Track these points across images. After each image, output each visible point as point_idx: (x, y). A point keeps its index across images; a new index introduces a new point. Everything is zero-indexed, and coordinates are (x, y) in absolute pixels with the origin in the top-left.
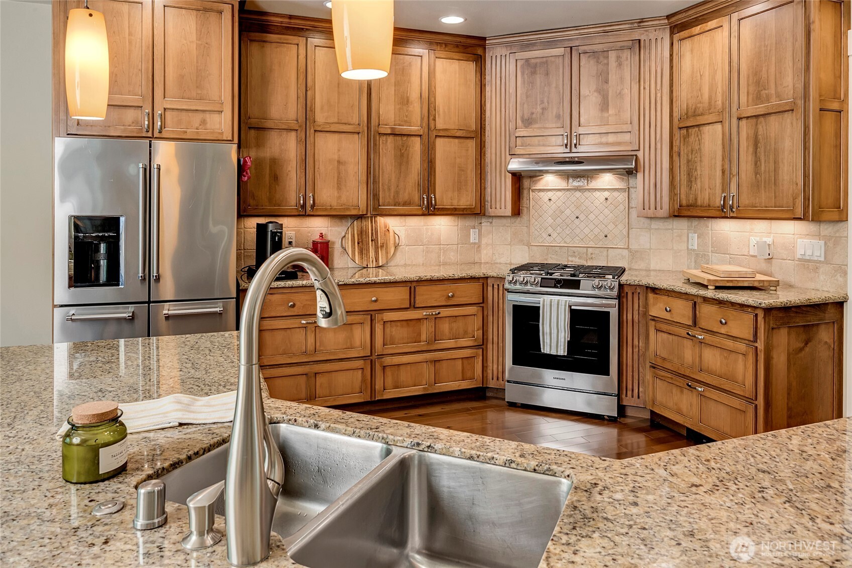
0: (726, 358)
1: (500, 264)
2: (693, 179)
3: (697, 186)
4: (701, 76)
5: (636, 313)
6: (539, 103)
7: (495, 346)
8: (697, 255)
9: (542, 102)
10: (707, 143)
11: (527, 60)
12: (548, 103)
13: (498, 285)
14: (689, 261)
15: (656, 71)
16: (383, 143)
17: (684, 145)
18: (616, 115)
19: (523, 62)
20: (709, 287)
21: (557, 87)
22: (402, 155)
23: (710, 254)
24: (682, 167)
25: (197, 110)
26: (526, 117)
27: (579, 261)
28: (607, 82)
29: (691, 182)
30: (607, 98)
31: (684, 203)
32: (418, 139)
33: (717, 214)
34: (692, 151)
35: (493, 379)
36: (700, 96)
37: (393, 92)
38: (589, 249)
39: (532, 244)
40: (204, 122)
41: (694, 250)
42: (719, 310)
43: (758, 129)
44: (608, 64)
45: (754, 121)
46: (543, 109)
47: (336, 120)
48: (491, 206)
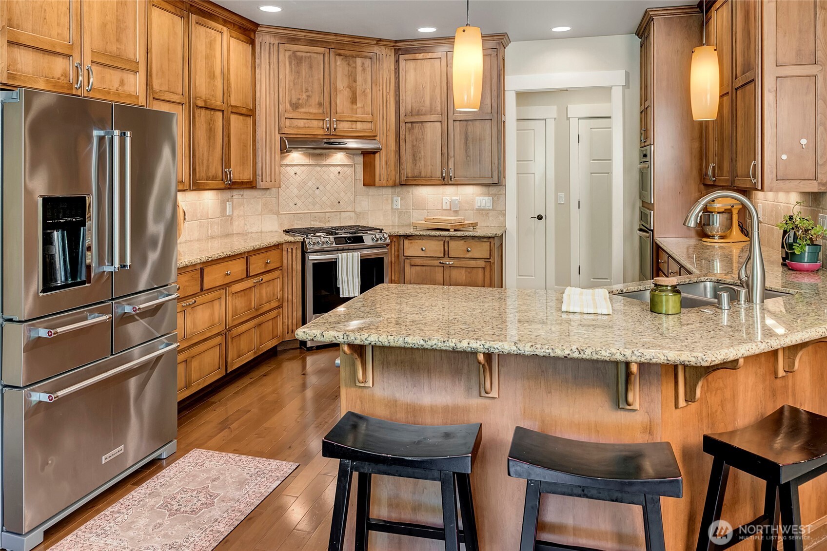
0: (469, 273)
1: (251, 233)
2: (417, 159)
3: (421, 164)
4: (423, 88)
5: (393, 256)
6: (304, 90)
7: (290, 303)
8: (400, 213)
9: (307, 91)
10: (429, 135)
11: (294, 52)
12: (312, 92)
13: (292, 248)
14: (394, 217)
15: (387, 78)
16: (198, 116)
17: (409, 134)
18: (362, 108)
19: (290, 53)
20: (450, 230)
21: (319, 79)
22: (211, 129)
23: (411, 211)
24: (408, 150)
25: (117, 68)
26: (294, 101)
27: (320, 224)
28: (355, 81)
29: (416, 160)
30: (356, 94)
31: (410, 175)
32: (220, 114)
33: (439, 182)
34: (416, 139)
35: (288, 333)
36: (422, 101)
37: (204, 65)
38: (326, 213)
39: (281, 213)
40: (122, 83)
41: (397, 209)
42: (465, 243)
43: (467, 129)
44: (356, 68)
45: (465, 123)
46: (308, 96)
47: (166, 89)
48: (262, 179)
